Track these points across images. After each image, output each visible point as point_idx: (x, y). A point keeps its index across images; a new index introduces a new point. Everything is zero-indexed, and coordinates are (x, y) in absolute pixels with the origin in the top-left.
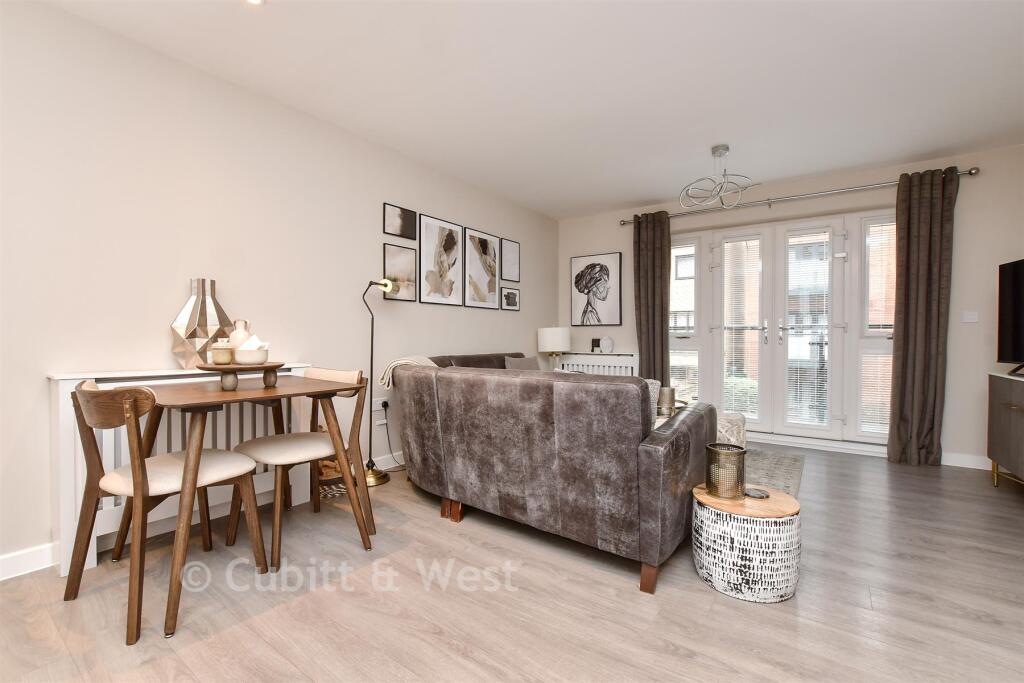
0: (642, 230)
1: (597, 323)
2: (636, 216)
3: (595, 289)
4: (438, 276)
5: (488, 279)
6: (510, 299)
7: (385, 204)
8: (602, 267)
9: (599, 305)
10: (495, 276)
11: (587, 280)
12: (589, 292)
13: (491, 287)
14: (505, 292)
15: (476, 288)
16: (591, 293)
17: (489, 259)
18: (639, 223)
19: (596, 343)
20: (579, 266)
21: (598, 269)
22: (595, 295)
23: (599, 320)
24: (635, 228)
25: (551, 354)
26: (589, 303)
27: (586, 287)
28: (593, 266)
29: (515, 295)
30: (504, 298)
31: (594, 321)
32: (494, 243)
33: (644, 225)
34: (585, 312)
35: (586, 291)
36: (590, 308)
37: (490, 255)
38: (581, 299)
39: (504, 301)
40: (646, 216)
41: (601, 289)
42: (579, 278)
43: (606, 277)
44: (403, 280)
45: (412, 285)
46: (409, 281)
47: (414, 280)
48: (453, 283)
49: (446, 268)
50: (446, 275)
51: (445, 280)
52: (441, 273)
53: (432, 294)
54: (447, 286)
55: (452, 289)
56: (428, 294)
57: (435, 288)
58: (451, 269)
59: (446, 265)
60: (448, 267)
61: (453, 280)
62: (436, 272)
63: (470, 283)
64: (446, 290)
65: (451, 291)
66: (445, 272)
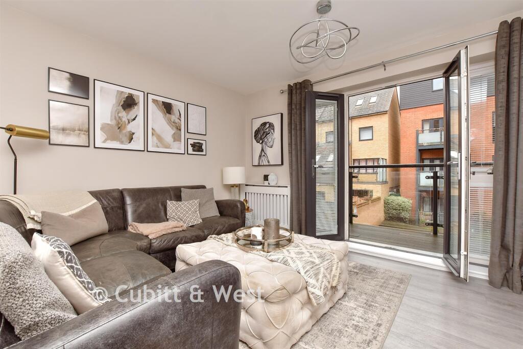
0: (293, 95)
1: (268, 164)
2: (289, 86)
3: (266, 140)
4: (117, 128)
5: (173, 132)
6: (198, 147)
7: (49, 68)
8: (270, 124)
9: (269, 151)
10: (180, 130)
11: (261, 134)
12: (263, 142)
13: (176, 138)
14: (191, 142)
15: (160, 138)
16: (264, 144)
17: (174, 118)
18: (292, 90)
19: (266, 178)
20: (257, 124)
21: (267, 126)
22: (266, 144)
23: (269, 162)
24: (288, 94)
25: (233, 186)
26: (262, 150)
27: (261, 139)
28: (264, 124)
29: (202, 144)
30: (190, 146)
31: (266, 163)
32: (178, 106)
33: (294, 92)
34: (260, 156)
35: (261, 142)
36: (263, 154)
37: (174, 114)
38: (258, 147)
39: (190, 148)
40: (296, 84)
41: (270, 140)
42: (257, 132)
43: (272, 131)
44: (74, 130)
45: (84, 134)
46: (79, 130)
47: (87, 130)
48: (133, 134)
49: (125, 122)
50: (125, 127)
51: (124, 132)
52: (120, 126)
53: (109, 141)
54: (126, 136)
55: (132, 138)
56: (104, 142)
57: (112, 137)
58: (131, 123)
59: (125, 119)
60: (127, 122)
61: (133, 132)
62: (113, 125)
63: (153, 134)
64: (125, 139)
65: (131, 139)
66: (123, 125)
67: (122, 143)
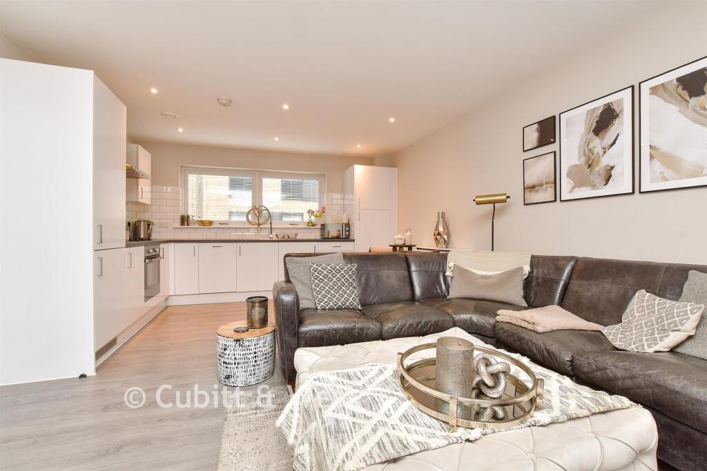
4: (586, 168)
44: (541, 185)
45: (551, 187)
46: (546, 184)
47: (553, 181)
48: (612, 168)
49: (598, 153)
50: (598, 161)
51: (597, 169)
52: (590, 163)
53: (577, 189)
54: (599, 175)
55: (611, 176)
56: (571, 191)
57: (580, 183)
58: (608, 152)
59: (599, 150)
60: (601, 152)
61: (611, 165)
62: (581, 164)
63: (652, 157)
64: (599, 180)
65: (608, 178)
66: (595, 160)
67: (594, 187)
